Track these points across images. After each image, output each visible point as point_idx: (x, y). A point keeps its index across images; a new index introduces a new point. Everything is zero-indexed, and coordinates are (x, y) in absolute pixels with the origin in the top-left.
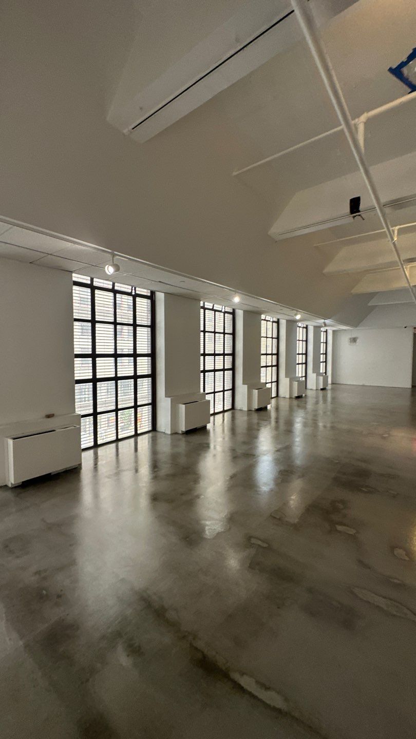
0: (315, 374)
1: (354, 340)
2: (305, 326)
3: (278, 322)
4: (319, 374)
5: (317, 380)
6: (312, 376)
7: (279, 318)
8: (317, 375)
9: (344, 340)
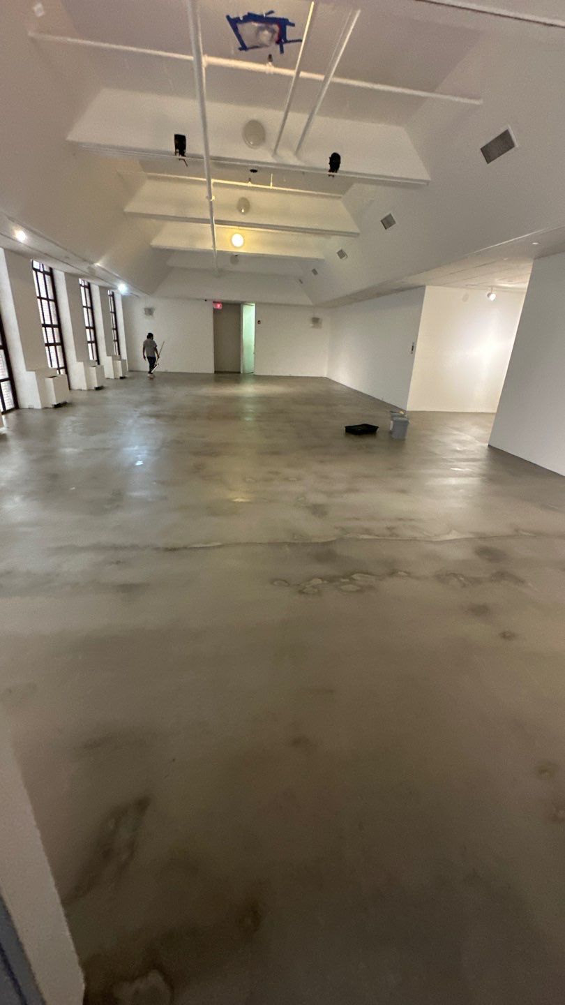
0: (110, 358)
1: (149, 312)
2: (86, 284)
3: (51, 273)
4: (114, 358)
5: (114, 365)
6: (106, 360)
7: (52, 267)
8: (113, 360)
9: (139, 309)
